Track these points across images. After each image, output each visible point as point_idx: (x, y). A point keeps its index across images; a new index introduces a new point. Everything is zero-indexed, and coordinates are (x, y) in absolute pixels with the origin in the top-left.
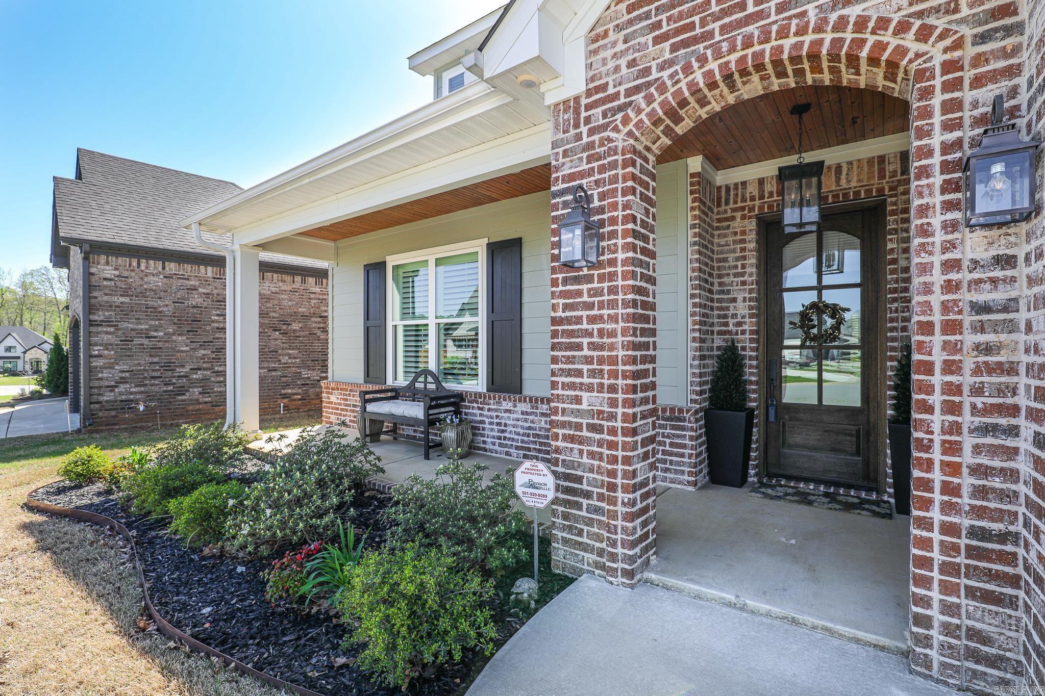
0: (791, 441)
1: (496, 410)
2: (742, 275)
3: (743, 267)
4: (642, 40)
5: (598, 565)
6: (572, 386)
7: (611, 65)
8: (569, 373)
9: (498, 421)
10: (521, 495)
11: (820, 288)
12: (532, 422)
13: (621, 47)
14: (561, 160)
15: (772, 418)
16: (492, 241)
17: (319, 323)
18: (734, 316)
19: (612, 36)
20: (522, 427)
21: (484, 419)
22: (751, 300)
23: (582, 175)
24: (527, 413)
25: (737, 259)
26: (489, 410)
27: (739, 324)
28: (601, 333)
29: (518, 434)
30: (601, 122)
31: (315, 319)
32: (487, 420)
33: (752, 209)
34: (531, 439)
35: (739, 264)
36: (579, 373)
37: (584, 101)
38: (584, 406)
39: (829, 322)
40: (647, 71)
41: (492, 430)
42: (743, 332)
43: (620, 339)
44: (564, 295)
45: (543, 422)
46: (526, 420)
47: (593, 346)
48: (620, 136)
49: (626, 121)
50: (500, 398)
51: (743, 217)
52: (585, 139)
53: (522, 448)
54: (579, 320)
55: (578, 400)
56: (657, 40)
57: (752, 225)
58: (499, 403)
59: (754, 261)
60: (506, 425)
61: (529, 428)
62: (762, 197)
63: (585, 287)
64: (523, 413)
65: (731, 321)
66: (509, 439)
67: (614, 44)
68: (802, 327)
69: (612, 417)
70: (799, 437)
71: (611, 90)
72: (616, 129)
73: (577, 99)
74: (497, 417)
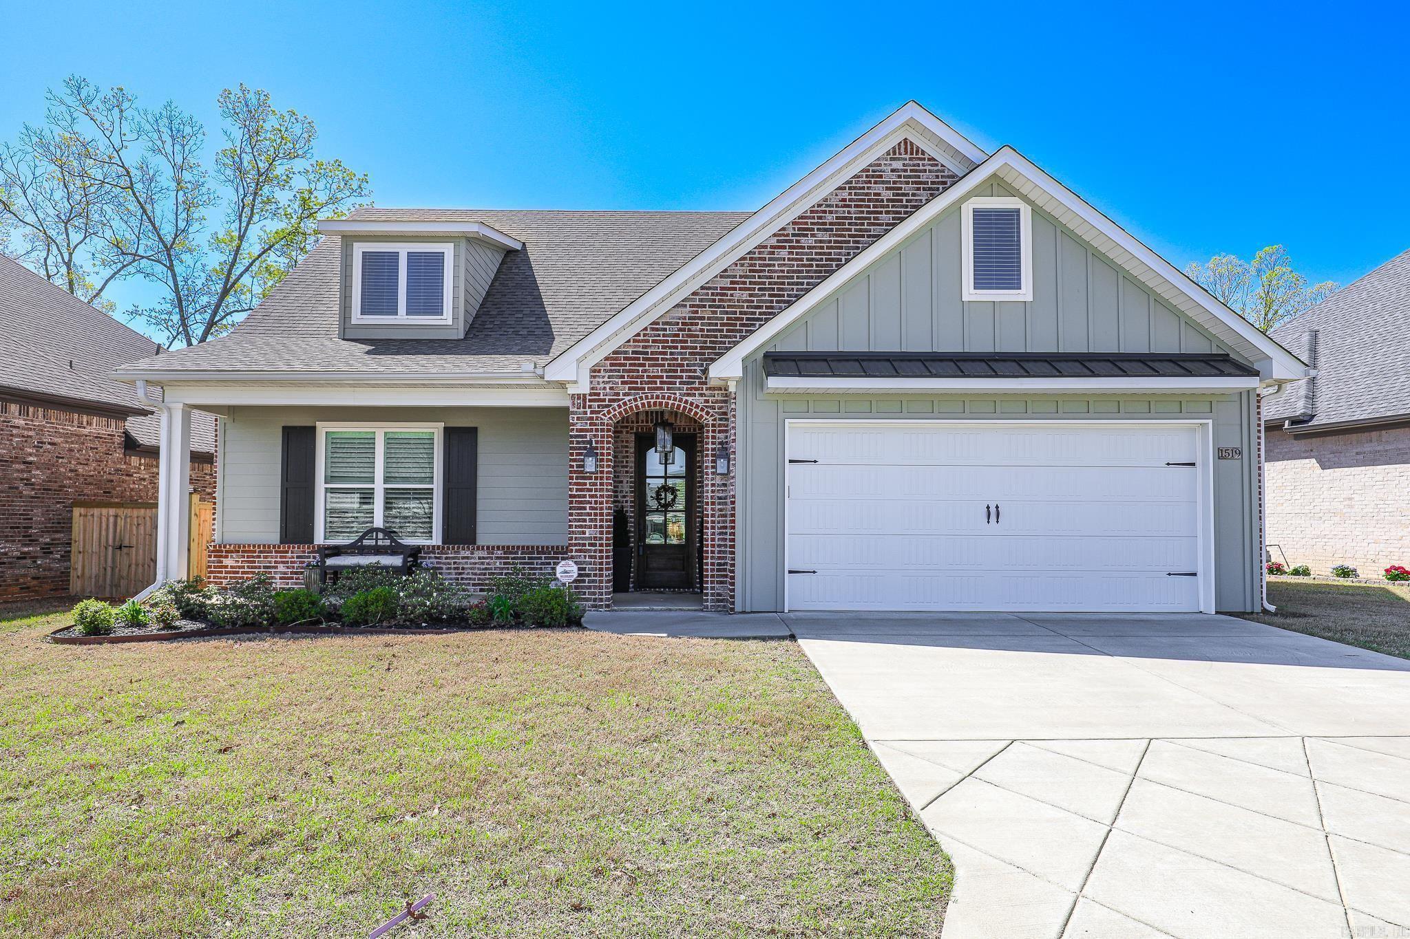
0: (651, 566)
1: (454, 558)
2: (626, 467)
3: (627, 462)
4: (617, 380)
5: (593, 606)
6: (581, 526)
7: (602, 385)
8: (579, 520)
9: (456, 566)
10: (559, 577)
11: (666, 477)
12: (488, 564)
13: (606, 379)
14: (575, 421)
15: (641, 553)
16: (447, 425)
17: (22, 471)
18: (622, 492)
19: (602, 373)
20: (479, 569)
21: (441, 566)
22: (631, 482)
23: (587, 430)
24: (484, 558)
25: (624, 457)
26: (446, 558)
27: (624, 497)
28: (596, 502)
29: (476, 574)
30: (597, 409)
31: (17, 466)
32: (444, 567)
33: (632, 429)
34: (487, 576)
35: (625, 460)
36: (585, 520)
37: (588, 397)
38: (587, 535)
39: (670, 497)
40: (618, 394)
41: (449, 574)
42: (627, 502)
43: (605, 505)
44: (576, 484)
45: (498, 564)
46: (483, 563)
47: (591, 508)
48: (606, 418)
49: (609, 412)
50: (458, 548)
51: (627, 432)
52: (589, 415)
53: (479, 585)
54: (585, 496)
55: (584, 533)
56: (623, 383)
57: (632, 438)
58: (458, 552)
59: (633, 459)
60: (463, 569)
61: (486, 569)
62: (637, 422)
63: (588, 481)
64: (479, 558)
65: (620, 495)
66: (467, 579)
67: (604, 377)
68: (657, 499)
69: (601, 539)
70: (655, 563)
71: (602, 397)
72: (604, 415)
73: (584, 395)
74: (455, 563)
